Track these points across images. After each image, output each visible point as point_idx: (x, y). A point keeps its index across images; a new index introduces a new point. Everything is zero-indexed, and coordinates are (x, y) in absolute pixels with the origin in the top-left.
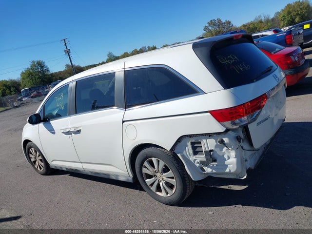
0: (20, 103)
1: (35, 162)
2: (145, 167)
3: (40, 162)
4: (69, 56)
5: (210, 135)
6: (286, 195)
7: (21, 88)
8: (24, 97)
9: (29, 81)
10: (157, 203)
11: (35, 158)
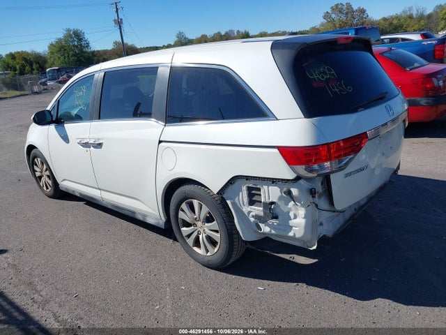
0: (42, 87)
1: (40, 177)
2: (183, 211)
3: (47, 179)
4: (120, 29)
5: (274, 181)
6: (371, 280)
7: (47, 66)
8: (49, 80)
9: (59, 58)
10: (192, 261)
11: (41, 172)
